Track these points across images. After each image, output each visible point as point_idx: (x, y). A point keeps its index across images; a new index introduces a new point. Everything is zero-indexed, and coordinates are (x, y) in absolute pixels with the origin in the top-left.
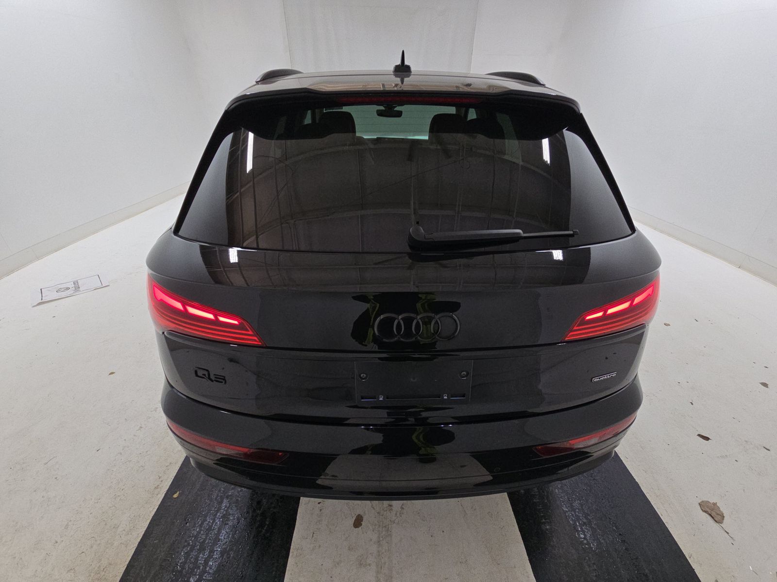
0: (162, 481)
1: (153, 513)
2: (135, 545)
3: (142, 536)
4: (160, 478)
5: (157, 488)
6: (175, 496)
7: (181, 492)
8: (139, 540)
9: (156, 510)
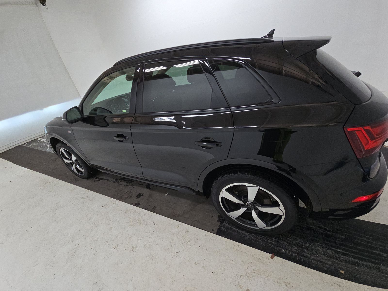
0: (334, 283)
1: (355, 283)
2: (373, 288)
3: (368, 286)
4: (333, 285)
5: (340, 285)
6: (343, 272)
7: (340, 270)
8: (370, 287)
9: (353, 282)
